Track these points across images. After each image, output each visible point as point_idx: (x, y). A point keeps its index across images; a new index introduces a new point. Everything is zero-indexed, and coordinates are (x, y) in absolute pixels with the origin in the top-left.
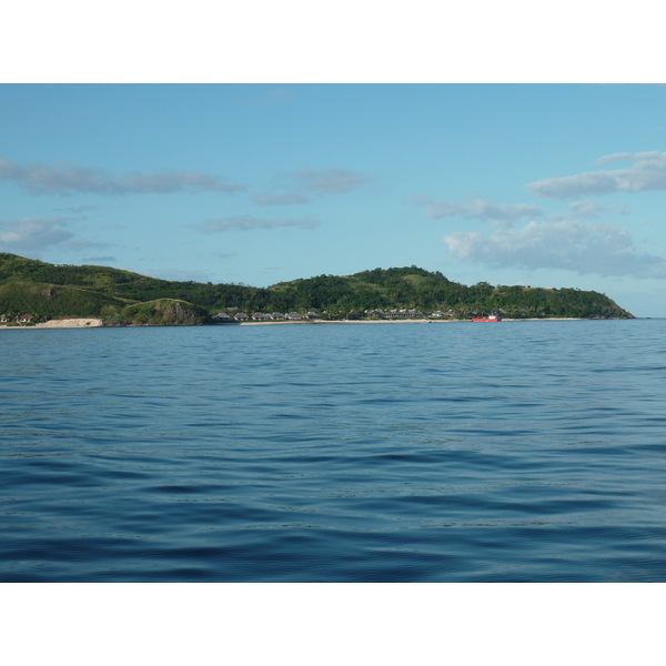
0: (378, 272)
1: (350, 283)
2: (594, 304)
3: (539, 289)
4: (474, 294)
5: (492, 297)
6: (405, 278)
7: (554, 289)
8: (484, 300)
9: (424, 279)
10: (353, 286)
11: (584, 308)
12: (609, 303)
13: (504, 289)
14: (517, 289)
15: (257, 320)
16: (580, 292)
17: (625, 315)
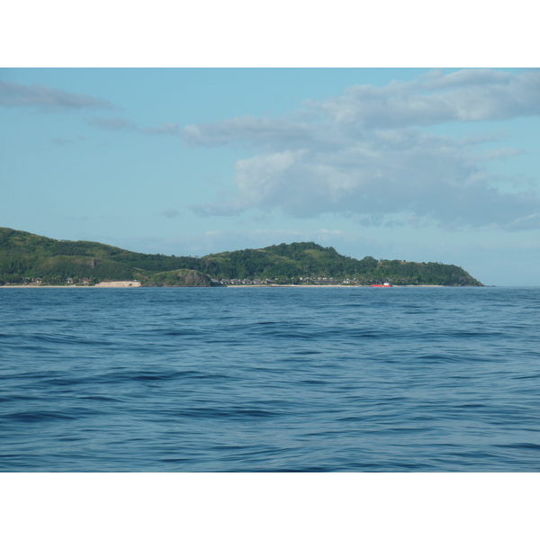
0: (283, 246)
1: (268, 256)
2: (453, 275)
3: (413, 263)
4: (365, 266)
5: (378, 268)
6: (307, 251)
7: (424, 263)
8: (372, 270)
9: (322, 253)
10: (271, 258)
11: (446, 277)
12: (464, 274)
13: (386, 262)
14: (396, 263)
15: (235, 284)
16: (442, 265)
17: (478, 284)
